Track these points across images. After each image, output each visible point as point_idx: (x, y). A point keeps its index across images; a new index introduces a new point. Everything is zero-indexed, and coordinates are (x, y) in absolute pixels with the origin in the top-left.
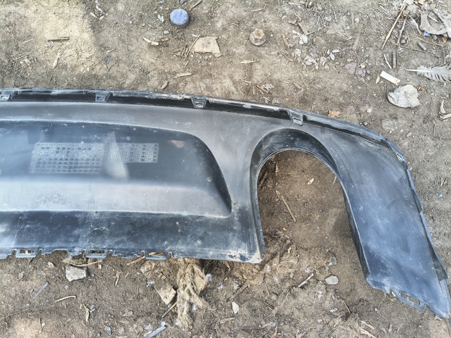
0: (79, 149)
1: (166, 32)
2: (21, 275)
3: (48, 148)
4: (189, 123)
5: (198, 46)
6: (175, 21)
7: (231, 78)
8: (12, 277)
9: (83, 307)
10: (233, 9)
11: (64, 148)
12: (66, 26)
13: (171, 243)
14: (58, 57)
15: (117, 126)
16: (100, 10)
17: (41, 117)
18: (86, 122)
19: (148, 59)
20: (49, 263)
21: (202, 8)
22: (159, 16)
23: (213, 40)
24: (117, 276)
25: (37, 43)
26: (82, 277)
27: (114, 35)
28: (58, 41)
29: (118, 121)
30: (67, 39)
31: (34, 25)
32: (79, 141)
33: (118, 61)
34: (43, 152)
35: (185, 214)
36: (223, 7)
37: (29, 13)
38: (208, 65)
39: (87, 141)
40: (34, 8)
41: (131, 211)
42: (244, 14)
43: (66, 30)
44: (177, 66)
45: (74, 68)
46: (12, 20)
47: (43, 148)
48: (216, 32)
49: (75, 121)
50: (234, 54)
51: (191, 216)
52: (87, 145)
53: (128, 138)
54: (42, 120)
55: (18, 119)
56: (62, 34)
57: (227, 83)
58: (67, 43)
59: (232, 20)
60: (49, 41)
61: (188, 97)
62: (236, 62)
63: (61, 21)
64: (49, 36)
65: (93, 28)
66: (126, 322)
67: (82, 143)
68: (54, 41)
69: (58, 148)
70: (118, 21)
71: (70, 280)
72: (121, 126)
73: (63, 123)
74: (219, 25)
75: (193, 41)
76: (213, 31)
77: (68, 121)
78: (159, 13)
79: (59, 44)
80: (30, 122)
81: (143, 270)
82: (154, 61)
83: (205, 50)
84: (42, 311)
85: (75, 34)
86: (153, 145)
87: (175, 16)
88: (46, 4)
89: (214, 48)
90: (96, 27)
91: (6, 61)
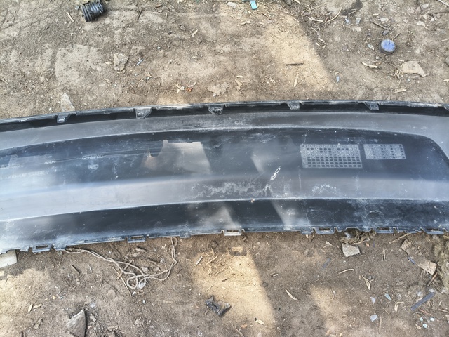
0: (338, 149)
1: (377, 58)
2: (306, 252)
3: (312, 149)
4: (425, 128)
5: (406, 68)
6: (386, 49)
7: (438, 93)
8: (299, 253)
9: (362, 278)
10: (426, 39)
11: (325, 149)
12: (299, 53)
13: (440, 222)
14: (297, 77)
15: (363, 131)
16: (322, 40)
17: (299, 124)
18: (337, 128)
19: (369, 79)
20: (327, 242)
21: (401, 39)
22: (369, 46)
23: (416, 63)
24: (384, 252)
25: (276, 66)
26: (357, 253)
27: (337, 61)
28: (295, 65)
29: (365, 127)
30: (302, 64)
31: (273, 53)
32: (336, 143)
33: (346, 81)
34: (309, 152)
35: (437, 200)
36: (418, 38)
37: (269, 43)
38: (416, 83)
39: (342, 143)
40: (271, 40)
41: (391, 199)
42: (436, 43)
43: (300, 56)
44: (393, 84)
45: (312, 86)
46: (257, 49)
47: (308, 149)
48: (417, 57)
49: (328, 128)
50: (436, 74)
51: (443, 202)
52: (344, 146)
53: (376, 140)
54: (300, 127)
55: (280, 126)
56: (296, 60)
57: (436, 97)
58: (303, 67)
59: (427, 48)
60: (287, 65)
61: (440, 105)
62: (439, 80)
63: (294, 50)
64: (287, 61)
65: (320, 55)
66: (401, 290)
67: (339, 144)
68: (291, 65)
69: (321, 149)
70: (337, 49)
71: (347, 255)
72: (367, 131)
73: (318, 129)
74: (417, 52)
75: (401, 65)
76: (413, 56)
77: (322, 127)
78: (369, 43)
79: (296, 67)
80: (290, 129)
81: (404, 247)
82: (373, 80)
83: (412, 72)
84: (330, 281)
85: (308, 60)
86: (398, 145)
87: (386, 45)
88: (279, 37)
89: (419, 70)
90: (322, 53)
91: (257, 81)
